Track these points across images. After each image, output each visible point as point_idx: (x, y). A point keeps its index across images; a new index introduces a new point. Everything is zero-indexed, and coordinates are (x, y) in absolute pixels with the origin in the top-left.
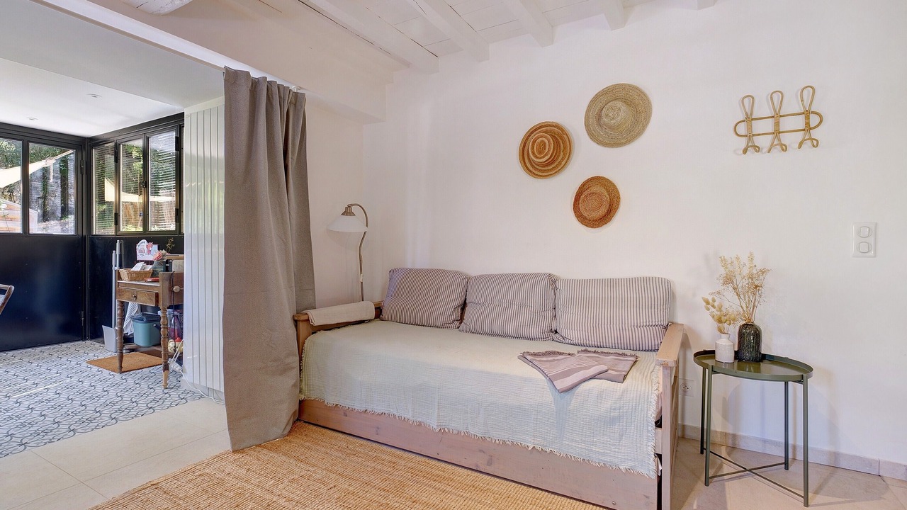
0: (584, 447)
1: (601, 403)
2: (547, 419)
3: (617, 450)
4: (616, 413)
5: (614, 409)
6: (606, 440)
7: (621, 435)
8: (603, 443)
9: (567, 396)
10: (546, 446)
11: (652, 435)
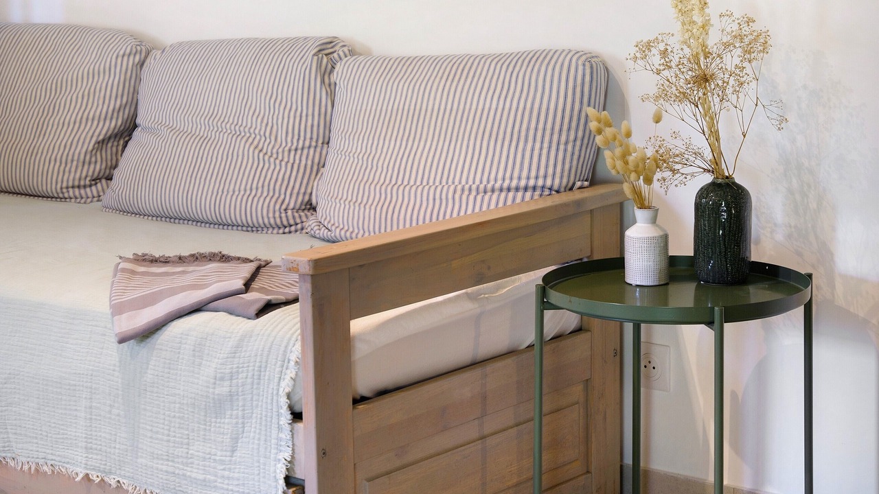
0: (171, 469)
1: (200, 365)
2: (108, 409)
3: (226, 473)
4: (224, 389)
5: (222, 379)
6: (208, 450)
7: (235, 440)
8: (204, 459)
9: (143, 350)
10: (111, 473)
11: (285, 435)
